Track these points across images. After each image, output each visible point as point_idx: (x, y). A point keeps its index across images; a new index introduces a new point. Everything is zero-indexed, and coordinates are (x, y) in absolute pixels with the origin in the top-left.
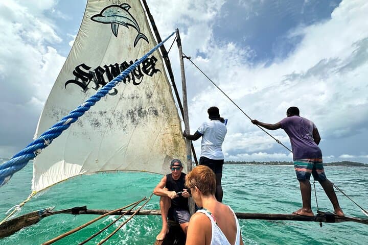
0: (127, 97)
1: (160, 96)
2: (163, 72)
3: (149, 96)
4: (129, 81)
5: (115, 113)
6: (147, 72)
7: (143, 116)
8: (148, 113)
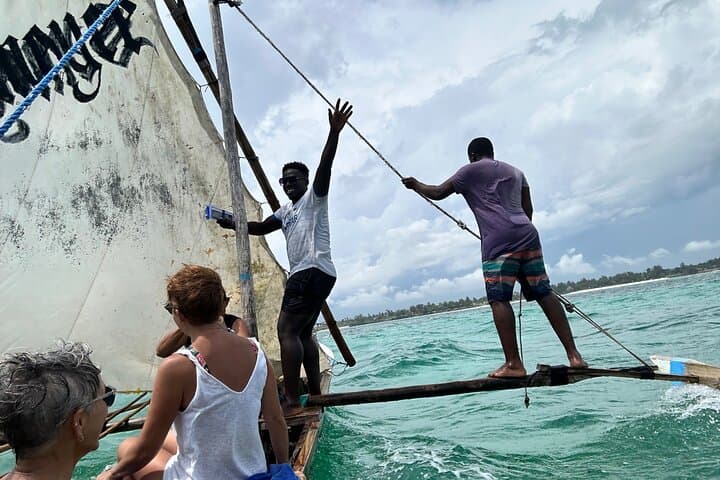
0: (62, 143)
1: (166, 132)
2: (160, 47)
3: (133, 136)
4: (59, 89)
5: (29, 198)
6: (108, 54)
7: (130, 206)
8: (143, 194)
